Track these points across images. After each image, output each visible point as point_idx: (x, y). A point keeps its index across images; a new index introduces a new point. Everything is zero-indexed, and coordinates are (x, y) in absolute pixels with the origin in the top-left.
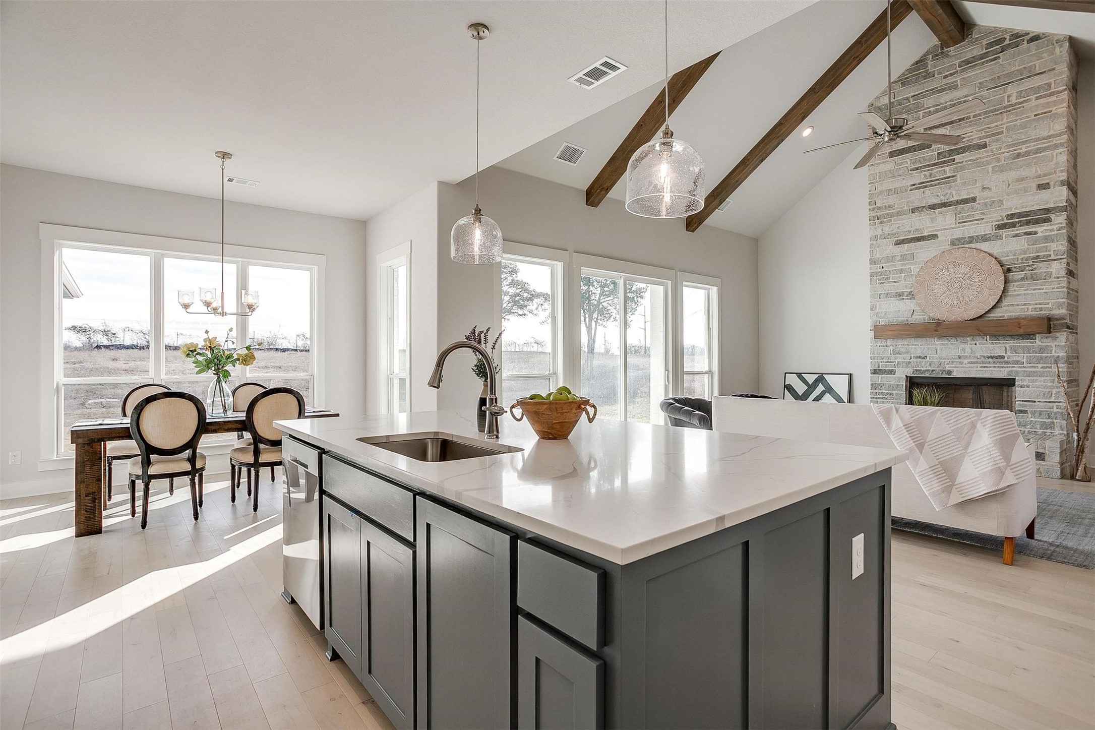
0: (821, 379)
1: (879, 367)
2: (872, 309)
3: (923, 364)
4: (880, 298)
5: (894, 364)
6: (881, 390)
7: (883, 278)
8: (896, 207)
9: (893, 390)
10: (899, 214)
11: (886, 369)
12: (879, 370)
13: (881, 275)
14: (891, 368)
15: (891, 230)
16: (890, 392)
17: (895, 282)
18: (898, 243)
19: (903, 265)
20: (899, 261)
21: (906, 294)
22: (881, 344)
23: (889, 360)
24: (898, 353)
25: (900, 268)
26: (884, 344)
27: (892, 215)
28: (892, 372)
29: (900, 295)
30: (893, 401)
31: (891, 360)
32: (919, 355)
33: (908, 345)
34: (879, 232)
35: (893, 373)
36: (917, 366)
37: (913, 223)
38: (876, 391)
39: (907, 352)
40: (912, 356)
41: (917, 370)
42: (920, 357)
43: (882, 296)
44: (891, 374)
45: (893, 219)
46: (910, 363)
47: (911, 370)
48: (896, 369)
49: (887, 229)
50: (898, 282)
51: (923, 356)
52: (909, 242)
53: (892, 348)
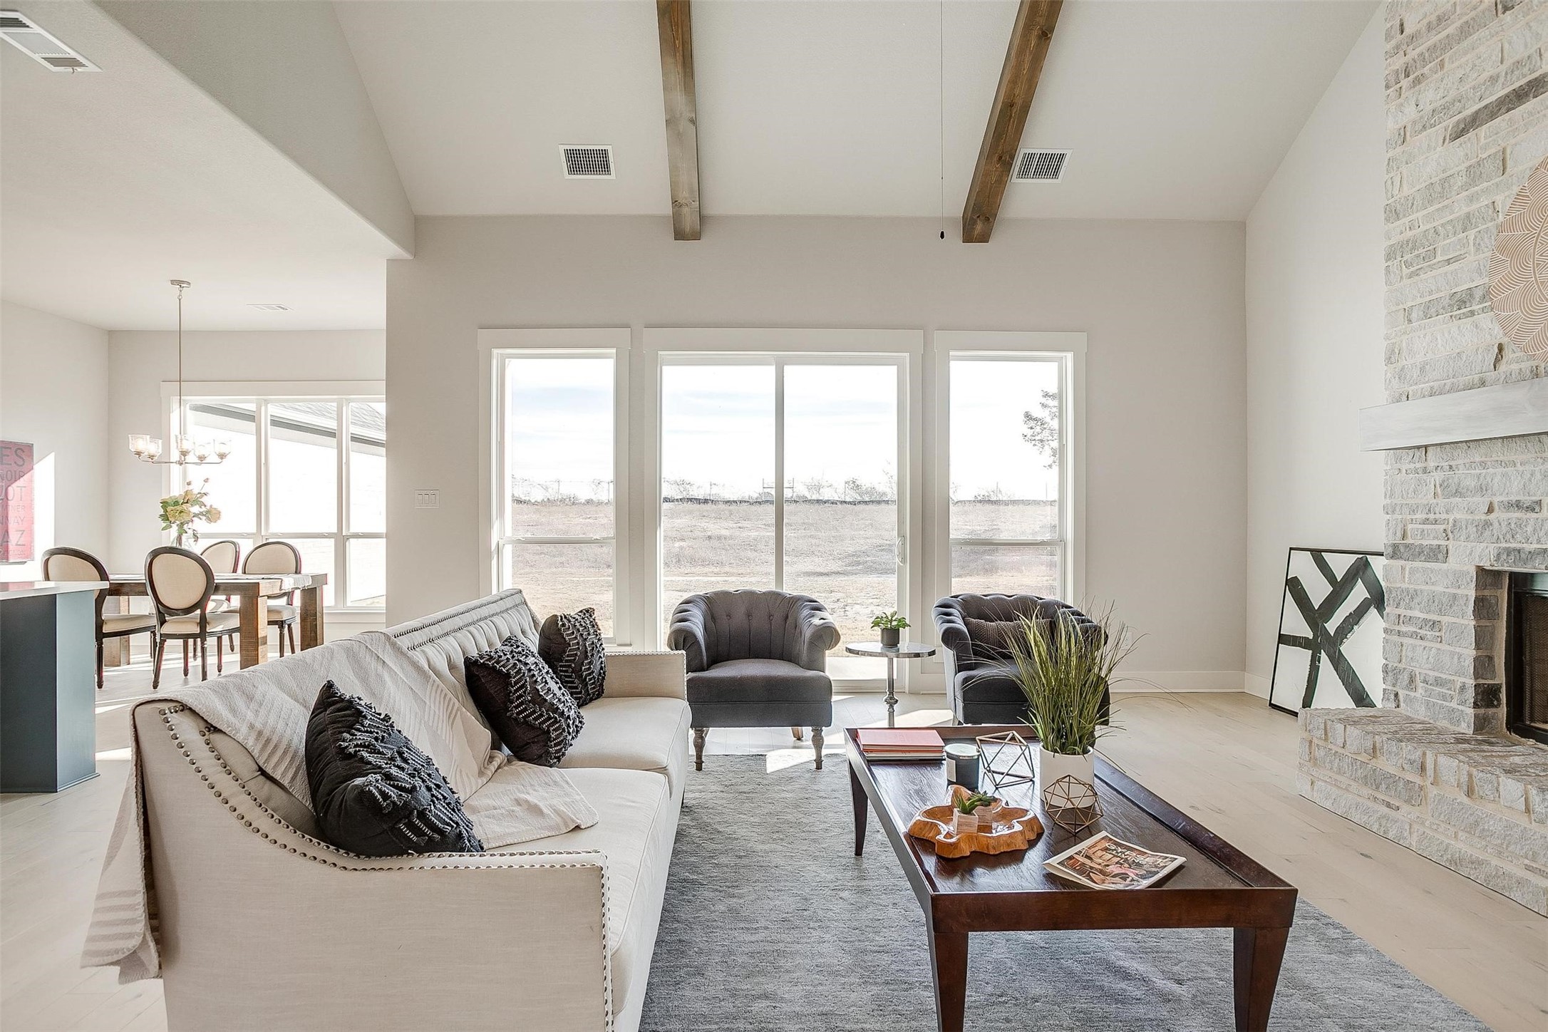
0: (1361, 569)
1: (1404, 537)
2: (1389, 360)
3: (1529, 529)
4: (1410, 321)
5: (1443, 527)
6: (1411, 609)
7: (1418, 256)
8: (1458, 12)
9: (1440, 613)
10: (1466, 31)
11: (1425, 543)
12: (1407, 546)
13: (1413, 248)
14: (1436, 542)
15: (1441, 94)
16: (1436, 618)
17: (1448, 262)
18: (1460, 132)
19: (1471, 199)
20: (1465, 187)
21: (1478, 294)
22: (1412, 466)
23: (1431, 516)
24: (1457, 493)
25: (1465, 210)
26: (1418, 465)
27: (1447, 44)
28: (1437, 554)
29: (1462, 303)
30: (1438, 645)
31: (1437, 516)
32: (1514, 498)
33: (1483, 465)
34: (1410, 112)
35: (1440, 556)
36: (1509, 536)
37: (1506, 46)
38: (1398, 611)
39: (1482, 490)
40: (1496, 500)
41: (1509, 552)
42: (1518, 505)
43: (1414, 316)
44: (1437, 560)
45: (1447, 56)
46: (1487, 524)
47: (1492, 549)
48: (1451, 544)
49: (1431, 96)
50: (1456, 259)
51: (1527, 500)
52: (1493, 116)
53: (1438, 476)
